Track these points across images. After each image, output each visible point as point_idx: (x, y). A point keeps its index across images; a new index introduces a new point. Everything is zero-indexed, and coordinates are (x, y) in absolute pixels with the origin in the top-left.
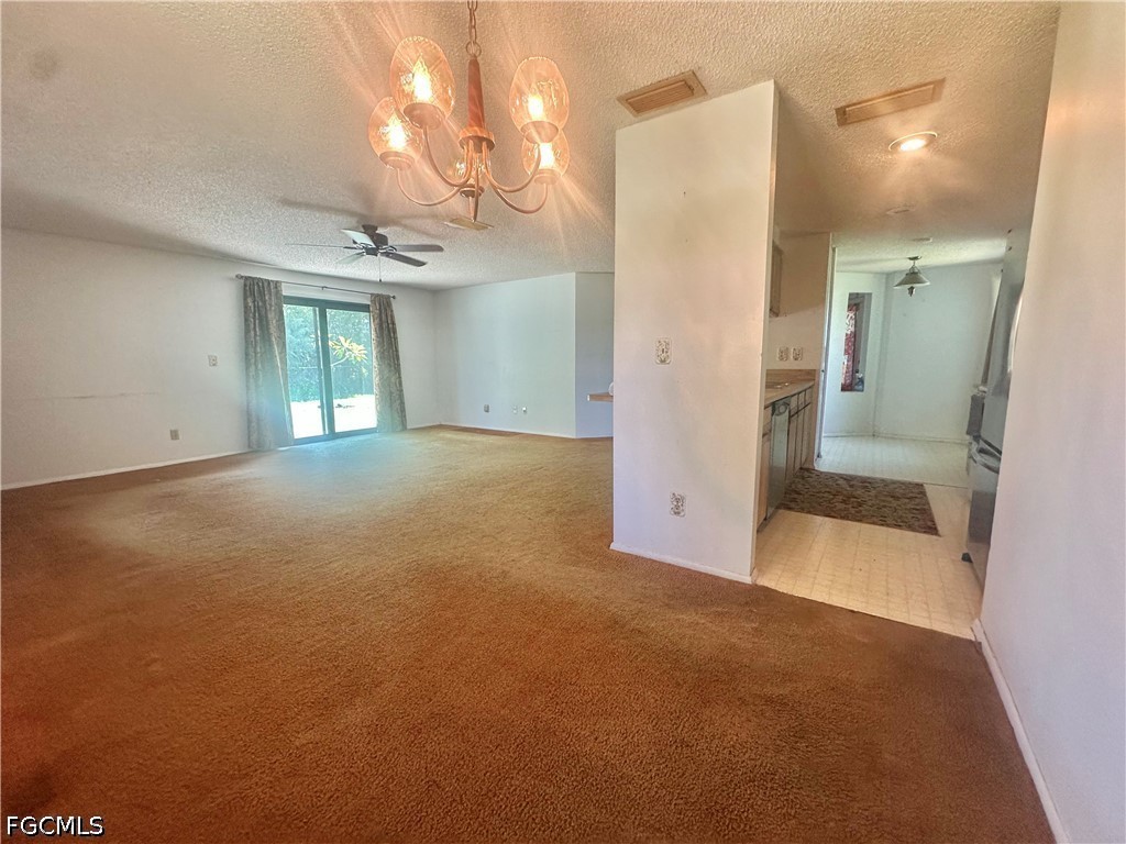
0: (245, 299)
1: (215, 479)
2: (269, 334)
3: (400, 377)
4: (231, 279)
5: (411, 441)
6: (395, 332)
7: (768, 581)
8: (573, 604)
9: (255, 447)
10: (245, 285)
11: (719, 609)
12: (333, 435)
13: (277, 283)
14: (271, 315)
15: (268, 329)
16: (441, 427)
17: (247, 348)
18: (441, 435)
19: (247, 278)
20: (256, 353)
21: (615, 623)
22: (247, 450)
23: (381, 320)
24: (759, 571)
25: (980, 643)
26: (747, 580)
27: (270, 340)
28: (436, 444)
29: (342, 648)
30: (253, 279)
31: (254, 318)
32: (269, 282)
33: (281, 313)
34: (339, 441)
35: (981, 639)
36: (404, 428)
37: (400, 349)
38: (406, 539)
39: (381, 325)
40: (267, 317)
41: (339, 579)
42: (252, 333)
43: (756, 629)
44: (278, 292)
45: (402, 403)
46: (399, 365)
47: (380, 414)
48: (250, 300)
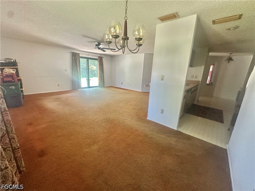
0: (72, 57)
1: (67, 95)
2: (77, 65)
3: (104, 75)
4: (70, 53)
5: (105, 90)
6: (103, 65)
7: (180, 130)
8: (137, 130)
9: (74, 89)
10: (72, 54)
11: (169, 135)
12: (89, 87)
13: (79, 54)
14: (78, 61)
15: (77, 64)
16: (112, 87)
17: (72, 68)
18: (112, 89)
19: (73, 52)
20: (74, 69)
21: (146, 136)
22: (72, 89)
23: (100, 62)
24: (179, 127)
25: (227, 150)
26: (176, 129)
27: (77, 66)
28: (111, 91)
29: (92, 134)
30: (74, 52)
31: (74, 61)
32: (77, 53)
33: (80, 60)
34: (90, 89)
35: (228, 149)
36: (104, 86)
37: (104, 69)
38: (104, 112)
39: (100, 63)
40: (77, 61)
41: (91, 120)
42: (74, 64)
43: (176, 140)
44: (79, 55)
45: (104, 81)
46: (103, 73)
47: (99, 83)
48: (73, 57)
